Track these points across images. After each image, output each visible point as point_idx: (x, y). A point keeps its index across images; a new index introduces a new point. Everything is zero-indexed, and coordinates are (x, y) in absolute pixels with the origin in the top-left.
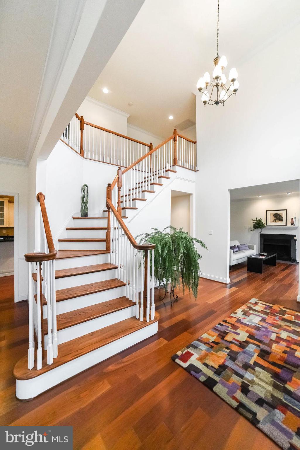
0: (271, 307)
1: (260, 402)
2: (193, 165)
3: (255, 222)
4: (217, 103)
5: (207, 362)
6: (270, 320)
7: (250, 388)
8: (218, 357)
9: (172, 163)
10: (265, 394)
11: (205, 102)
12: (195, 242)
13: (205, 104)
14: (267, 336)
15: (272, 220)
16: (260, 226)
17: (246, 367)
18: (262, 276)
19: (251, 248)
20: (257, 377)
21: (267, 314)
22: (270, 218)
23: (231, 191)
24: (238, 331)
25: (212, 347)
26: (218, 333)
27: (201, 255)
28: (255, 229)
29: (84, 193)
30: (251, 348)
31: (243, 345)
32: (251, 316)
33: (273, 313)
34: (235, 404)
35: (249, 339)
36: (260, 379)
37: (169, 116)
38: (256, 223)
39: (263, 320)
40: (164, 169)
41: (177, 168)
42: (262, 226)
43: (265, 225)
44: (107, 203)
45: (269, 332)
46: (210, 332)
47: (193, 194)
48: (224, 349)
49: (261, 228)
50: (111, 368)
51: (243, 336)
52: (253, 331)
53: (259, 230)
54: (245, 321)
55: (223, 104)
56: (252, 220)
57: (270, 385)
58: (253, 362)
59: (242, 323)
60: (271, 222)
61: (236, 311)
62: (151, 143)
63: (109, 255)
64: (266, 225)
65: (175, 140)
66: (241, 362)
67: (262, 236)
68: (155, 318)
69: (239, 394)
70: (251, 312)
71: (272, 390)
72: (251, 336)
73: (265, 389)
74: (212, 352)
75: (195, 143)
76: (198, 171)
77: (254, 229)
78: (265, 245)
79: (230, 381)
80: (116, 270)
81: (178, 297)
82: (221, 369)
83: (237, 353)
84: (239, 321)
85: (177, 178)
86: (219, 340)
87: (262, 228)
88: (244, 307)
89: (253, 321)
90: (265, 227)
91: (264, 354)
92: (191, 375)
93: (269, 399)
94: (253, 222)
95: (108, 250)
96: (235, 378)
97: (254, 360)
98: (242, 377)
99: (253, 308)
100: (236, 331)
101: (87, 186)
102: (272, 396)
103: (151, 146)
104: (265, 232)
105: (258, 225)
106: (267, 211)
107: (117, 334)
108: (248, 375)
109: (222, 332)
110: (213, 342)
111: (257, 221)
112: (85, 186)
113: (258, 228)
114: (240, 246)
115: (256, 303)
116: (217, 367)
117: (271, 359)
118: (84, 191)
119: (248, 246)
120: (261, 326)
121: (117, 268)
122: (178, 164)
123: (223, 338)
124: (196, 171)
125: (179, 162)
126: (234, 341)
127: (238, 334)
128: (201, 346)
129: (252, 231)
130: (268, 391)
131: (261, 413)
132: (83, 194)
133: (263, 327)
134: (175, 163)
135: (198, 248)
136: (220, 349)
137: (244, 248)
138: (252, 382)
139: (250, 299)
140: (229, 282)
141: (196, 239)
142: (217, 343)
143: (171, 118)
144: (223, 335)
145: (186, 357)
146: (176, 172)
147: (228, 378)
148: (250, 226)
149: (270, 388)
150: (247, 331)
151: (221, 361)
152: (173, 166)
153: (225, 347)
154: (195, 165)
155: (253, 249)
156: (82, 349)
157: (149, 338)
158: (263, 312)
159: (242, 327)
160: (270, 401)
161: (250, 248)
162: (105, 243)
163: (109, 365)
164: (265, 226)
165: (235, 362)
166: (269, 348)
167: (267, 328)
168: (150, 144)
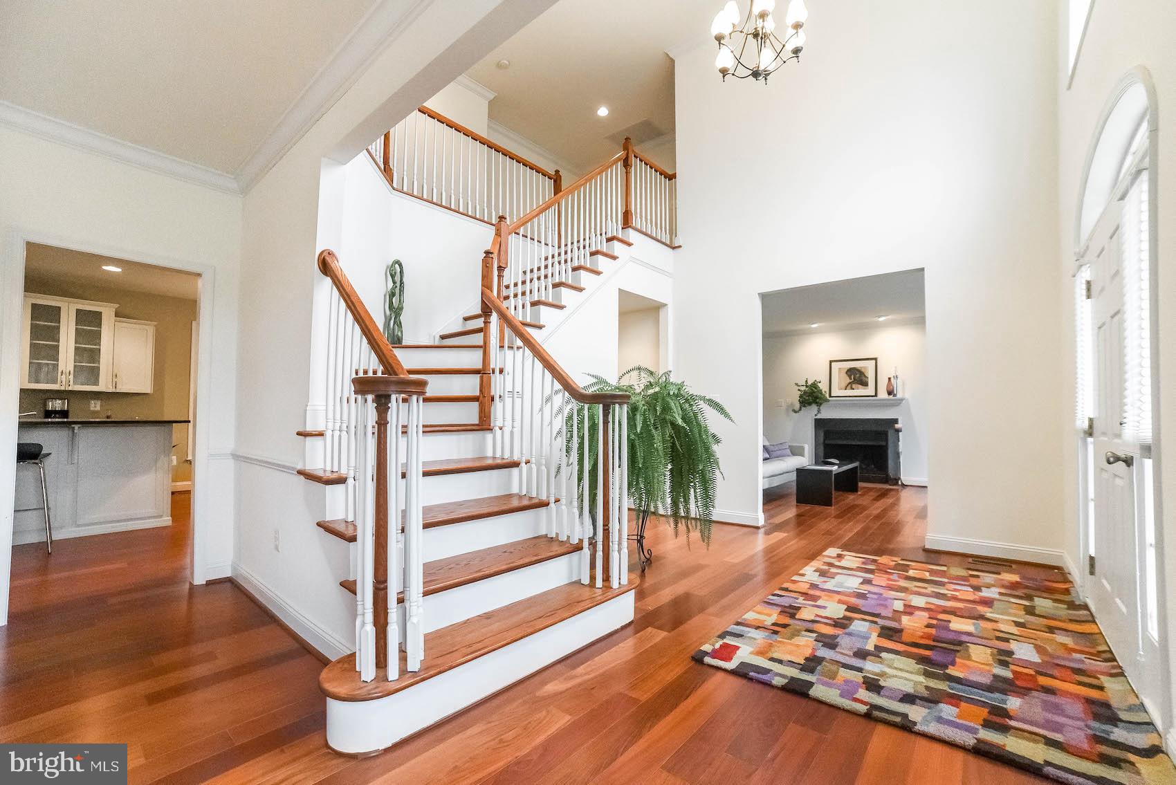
0: (875, 561)
1: (908, 699)
2: (668, 232)
3: (803, 388)
4: (756, 74)
5: (775, 655)
6: (879, 580)
7: (882, 683)
8: (798, 646)
9: (619, 222)
10: (914, 688)
11: (724, 72)
12: (702, 405)
13: (724, 77)
14: (886, 606)
15: (844, 385)
16: (817, 398)
17: (862, 654)
18: (832, 510)
19: (796, 451)
20: (890, 667)
21: (871, 571)
22: (839, 379)
23: (764, 297)
24: (819, 603)
25: (775, 633)
26: (779, 609)
27: (719, 435)
28: (804, 406)
29: (394, 282)
30: (859, 626)
31: (841, 624)
32: (838, 577)
33: (883, 570)
34: (863, 709)
35: (848, 614)
36: (896, 668)
37: (599, 109)
38: (805, 392)
39: (867, 582)
40: (604, 235)
41: (632, 235)
42: (820, 399)
43: (827, 395)
44: (483, 301)
45: (886, 599)
46: (759, 608)
47: (666, 305)
48: (804, 633)
49: (819, 405)
50: (551, 688)
51: (835, 610)
52: (854, 600)
53: (814, 408)
54: (827, 586)
55: (766, 79)
56: (797, 384)
57: (918, 673)
58: (873, 647)
59: (824, 590)
60: (841, 389)
61: (801, 572)
62: (557, 172)
63: (489, 436)
64: (830, 396)
65: (626, 164)
66: (849, 650)
67: (819, 424)
68: (630, 582)
69: (863, 694)
70: (833, 570)
71: (924, 681)
72: (851, 609)
73: (912, 680)
74: (781, 640)
75: (671, 177)
76: (680, 247)
77: (800, 408)
78: (826, 446)
79: (839, 677)
80: (515, 471)
81: (653, 555)
82: (812, 663)
83: (835, 637)
84: (814, 586)
85: (634, 260)
86: (787, 620)
87: (821, 404)
88: (816, 564)
89: (846, 585)
90: (827, 401)
91: (890, 633)
92: (751, 679)
93: (925, 693)
94: (799, 390)
95: (484, 424)
96: (844, 674)
97: (875, 643)
98: (860, 670)
99: (837, 564)
100: (817, 604)
101: (400, 265)
102: (927, 688)
103: (557, 179)
104: (827, 413)
105: (812, 396)
106: (831, 362)
107: (553, 613)
108: (871, 666)
109: (785, 607)
110: (774, 624)
111: (807, 386)
112: (397, 266)
113: (810, 404)
114: (771, 448)
115: (840, 556)
116: (802, 662)
117: (905, 638)
118: (393, 276)
119: (789, 446)
120: (866, 592)
121: (516, 464)
122: (634, 225)
123: (793, 616)
124: (674, 248)
125: (636, 221)
126: (818, 619)
127: (824, 607)
128: (749, 632)
129: (795, 412)
130: (916, 683)
131: (916, 713)
132: (390, 284)
133: (869, 592)
134: (627, 221)
135: (712, 421)
136: (797, 633)
137: (779, 453)
138: (883, 674)
139: (825, 549)
140: (763, 523)
141: (703, 399)
142: (785, 626)
143: (603, 112)
144: (791, 611)
145: (726, 652)
146: (629, 244)
147: (833, 676)
148: (789, 401)
149: (921, 679)
150: (840, 602)
151: (808, 653)
152: (623, 228)
153: (804, 629)
154: (673, 232)
155: (803, 455)
156: (479, 642)
157: (618, 629)
158: (859, 569)
159: (826, 595)
160: (926, 695)
161: (794, 454)
162: (476, 404)
163: (544, 683)
164: (828, 398)
165: (837, 650)
166: (897, 624)
167: (881, 594)
168: (554, 173)
